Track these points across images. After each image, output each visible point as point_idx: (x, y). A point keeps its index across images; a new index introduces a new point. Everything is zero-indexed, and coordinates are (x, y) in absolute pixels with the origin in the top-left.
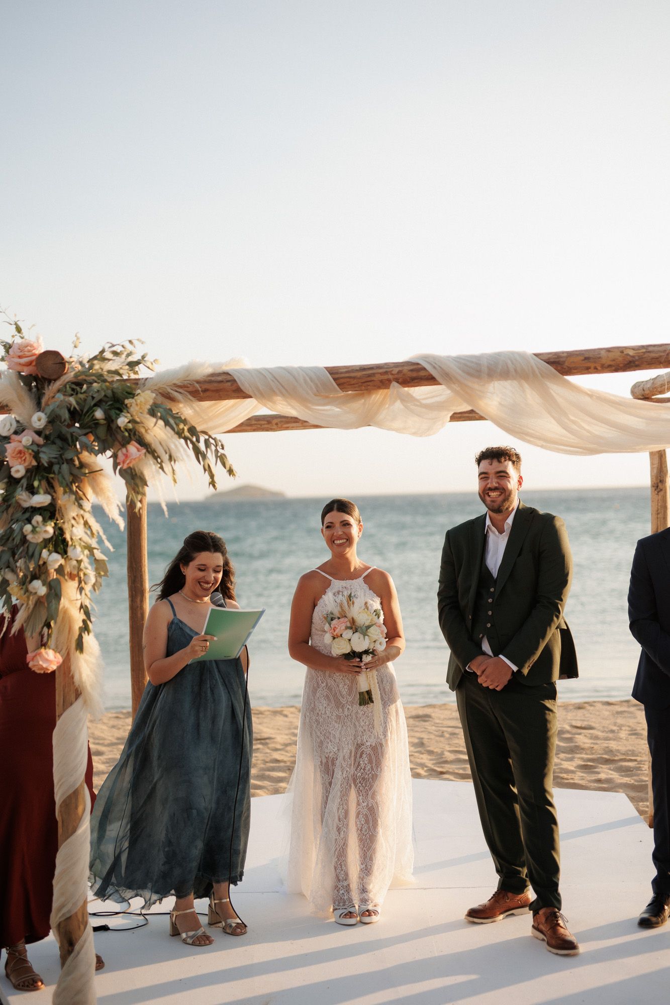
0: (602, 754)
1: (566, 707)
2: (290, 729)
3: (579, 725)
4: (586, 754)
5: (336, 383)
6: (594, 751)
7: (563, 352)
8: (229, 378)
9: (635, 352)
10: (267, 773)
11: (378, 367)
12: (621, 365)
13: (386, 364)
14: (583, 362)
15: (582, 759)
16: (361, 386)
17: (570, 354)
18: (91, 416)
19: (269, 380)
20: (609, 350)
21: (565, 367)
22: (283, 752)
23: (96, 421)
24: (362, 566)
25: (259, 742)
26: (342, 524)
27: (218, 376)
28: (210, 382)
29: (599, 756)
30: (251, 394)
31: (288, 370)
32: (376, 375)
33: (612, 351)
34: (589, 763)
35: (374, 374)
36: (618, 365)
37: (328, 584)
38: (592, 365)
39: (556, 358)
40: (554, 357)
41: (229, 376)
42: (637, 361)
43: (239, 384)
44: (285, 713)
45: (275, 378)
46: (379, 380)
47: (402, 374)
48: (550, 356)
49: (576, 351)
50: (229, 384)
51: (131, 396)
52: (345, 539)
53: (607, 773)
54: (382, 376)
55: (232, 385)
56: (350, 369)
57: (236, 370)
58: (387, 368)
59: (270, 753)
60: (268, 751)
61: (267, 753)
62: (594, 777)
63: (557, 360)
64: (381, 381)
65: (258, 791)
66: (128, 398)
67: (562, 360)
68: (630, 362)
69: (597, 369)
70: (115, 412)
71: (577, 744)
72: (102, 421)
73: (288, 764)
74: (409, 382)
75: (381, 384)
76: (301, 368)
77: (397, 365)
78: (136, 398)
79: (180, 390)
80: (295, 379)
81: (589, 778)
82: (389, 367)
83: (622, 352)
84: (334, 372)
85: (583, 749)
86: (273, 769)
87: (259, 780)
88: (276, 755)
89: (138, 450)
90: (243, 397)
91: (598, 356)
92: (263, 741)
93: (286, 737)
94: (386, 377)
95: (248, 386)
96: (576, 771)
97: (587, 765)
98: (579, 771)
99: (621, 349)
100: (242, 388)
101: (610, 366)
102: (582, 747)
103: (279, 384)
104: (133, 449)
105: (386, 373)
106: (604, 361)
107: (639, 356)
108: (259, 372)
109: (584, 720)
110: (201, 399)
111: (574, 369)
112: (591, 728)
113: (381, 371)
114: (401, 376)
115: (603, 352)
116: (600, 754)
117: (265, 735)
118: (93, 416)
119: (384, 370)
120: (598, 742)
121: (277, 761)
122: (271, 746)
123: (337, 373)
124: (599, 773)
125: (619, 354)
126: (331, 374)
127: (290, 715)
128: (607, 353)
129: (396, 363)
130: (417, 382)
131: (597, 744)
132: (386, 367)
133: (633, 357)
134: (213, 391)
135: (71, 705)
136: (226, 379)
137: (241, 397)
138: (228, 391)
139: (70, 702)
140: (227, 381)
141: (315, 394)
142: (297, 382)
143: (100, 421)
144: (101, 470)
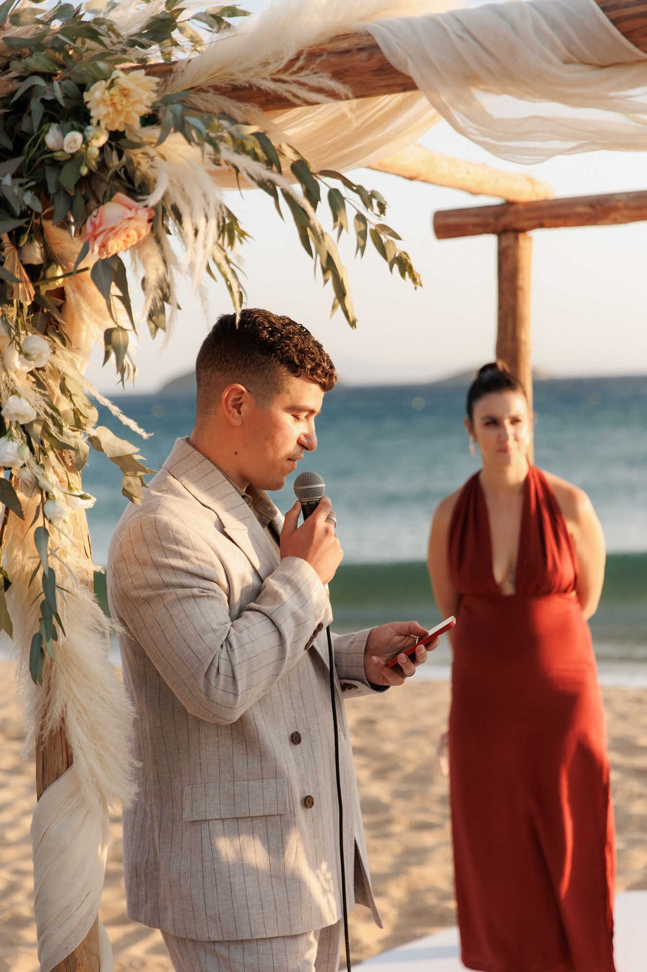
5: (619, 29)
8: (364, 42)
18: (36, 145)
19: (454, 38)
23: (50, 155)
27: (343, 39)
30: (416, 78)
41: (366, 39)
43: (387, 53)
45: (467, 30)
50: (364, 55)
55: (370, 58)
57: (380, 24)
72: (60, 154)
90: (399, 85)
95: (404, 56)
100: (393, 62)
103: (480, 49)
108: (434, 23)
118: (43, 143)
123: (615, 7)
126: (603, 8)
135: (57, 777)
136: (359, 44)
137: (395, 85)
138: (362, 74)
139: (56, 771)
140: (360, 50)
141: (567, 62)
142: (517, 33)
143: (55, 154)
144: (88, 269)
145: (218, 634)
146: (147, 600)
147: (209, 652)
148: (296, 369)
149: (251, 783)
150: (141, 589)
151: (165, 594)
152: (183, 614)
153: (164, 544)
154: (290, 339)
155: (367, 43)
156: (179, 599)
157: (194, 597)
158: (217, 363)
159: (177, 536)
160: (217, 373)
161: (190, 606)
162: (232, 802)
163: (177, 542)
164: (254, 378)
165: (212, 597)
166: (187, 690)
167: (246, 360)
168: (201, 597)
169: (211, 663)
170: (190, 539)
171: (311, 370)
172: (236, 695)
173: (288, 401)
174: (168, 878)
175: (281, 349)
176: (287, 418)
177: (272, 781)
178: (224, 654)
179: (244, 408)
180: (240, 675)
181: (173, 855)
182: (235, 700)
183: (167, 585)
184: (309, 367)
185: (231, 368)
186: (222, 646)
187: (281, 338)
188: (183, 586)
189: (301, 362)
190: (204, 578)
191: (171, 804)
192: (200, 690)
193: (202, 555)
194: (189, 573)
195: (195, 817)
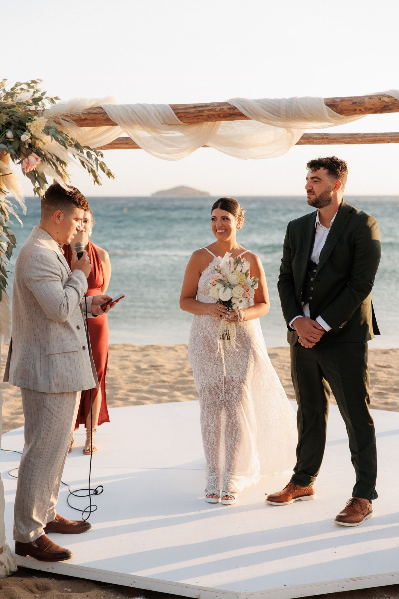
0: (394, 385)
1: (376, 352)
2: (177, 360)
3: (381, 365)
4: (382, 385)
5: (177, 116)
6: (388, 383)
7: (338, 98)
8: (101, 111)
9: (389, 99)
10: (155, 389)
11: (207, 105)
12: (379, 109)
13: (212, 103)
14: (352, 105)
15: (378, 388)
16: (194, 119)
17: (343, 100)
18: (4, 136)
19: (130, 113)
20: (370, 97)
21: (339, 109)
22: (169, 376)
23: (8, 139)
24: (238, 248)
25: (153, 368)
26: (223, 218)
27: (95, 109)
28: (89, 113)
29: (391, 387)
30: (117, 122)
31: (143, 106)
32: (204, 111)
33: (373, 98)
34: (383, 391)
35: (203, 111)
36: (377, 108)
37: (211, 259)
38: (358, 108)
39: (332, 102)
40: (331, 101)
41: (101, 110)
42: (390, 105)
43: (109, 115)
44: (176, 349)
45: (134, 111)
46: (206, 115)
47: (223, 111)
48: (328, 100)
49: (347, 97)
50: (101, 115)
51: (31, 121)
52: (224, 230)
53: (394, 399)
54: (209, 112)
55: (103, 116)
56: (186, 107)
57: (106, 106)
58: (212, 107)
59: (160, 376)
60: (159, 374)
61: (157, 376)
62: (384, 401)
63: (333, 104)
64: (208, 116)
65: (146, 401)
66: (28, 122)
67: (336, 103)
68: (385, 106)
69: (361, 111)
70: (20, 132)
71: (377, 378)
72: (11, 139)
73: (171, 384)
74: (227, 117)
75: (208, 118)
76: (153, 105)
77: (219, 104)
78: (33, 122)
79: (67, 119)
80: (148, 113)
81: (380, 402)
82: (214, 106)
83: (380, 99)
84: (175, 108)
85: (381, 381)
86: (160, 387)
87: (149, 394)
88: (164, 378)
89: (37, 159)
90: (111, 124)
91: (363, 101)
92: (156, 368)
93: (173, 365)
94: (211, 113)
95: (114, 116)
96: (372, 396)
97: (381, 393)
98: (374, 397)
99: (379, 97)
100: (111, 118)
101: (371, 109)
102: (380, 380)
103: (137, 117)
104: (32, 158)
105: (212, 110)
106: (366, 105)
107: (392, 102)
108: (123, 107)
109: (386, 362)
110: (82, 125)
111: (346, 111)
112: (389, 367)
113: (207, 108)
114: (222, 113)
115: (366, 99)
116: (392, 385)
117: (159, 364)
118: (6, 135)
119: (210, 108)
120: (393, 377)
121: (164, 381)
122: (161, 371)
123: (177, 109)
124: (388, 398)
125: (378, 100)
126: (173, 110)
127: (179, 351)
128: (369, 99)
129: (219, 103)
130: (233, 117)
131: (391, 378)
132: (211, 105)
133: (387, 103)
134: (90, 120)
136: (100, 112)
137: (110, 124)
138: (101, 120)
140: (100, 113)
141: (163, 124)
142: (149, 115)
143: (10, 139)
144: (11, 174)
145: (63, 293)
146: (39, 281)
147: (61, 298)
148: (78, 205)
149: (68, 341)
150: (36, 277)
151: (45, 279)
152: (51, 286)
153: (44, 262)
154: (76, 195)
155: (102, 111)
156: (50, 281)
157: (54, 280)
158: (51, 203)
159: (49, 260)
160: (51, 206)
161: (53, 283)
162: (62, 348)
163: (49, 262)
164: (64, 208)
165: (59, 281)
166: (51, 311)
167: (62, 202)
168: (56, 280)
169: (62, 302)
170: (52, 261)
171: (82, 205)
172: (68, 313)
173: (75, 216)
175: (73, 198)
176: (74, 221)
177: (74, 341)
178: (65, 300)
179: (61, 218)
180: (70, 307)
182: (67, 315)
183: (45, 276)
184: (82, 204)
185: (56, 205)
186: (64, 297)
187: (73, 195)
188: (50, 277)
189: (79, 203)
190: (56, 274)
191: (40, 349)
192: (57, 311)
193: (55, 267)
194: (52, 272)
195: (50, 353)
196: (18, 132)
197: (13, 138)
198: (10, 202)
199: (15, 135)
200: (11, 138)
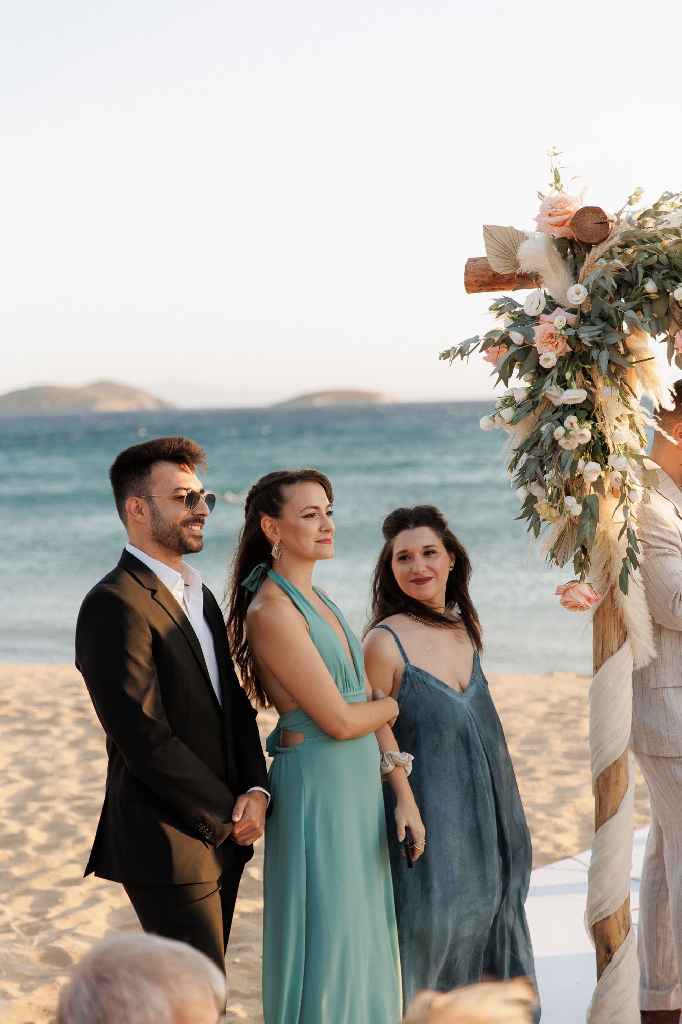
18: (640, 290)
23: (647, 296)
70: (671, 283)
72: (654, 295)
118: (643, 288)
135: (612, 654)
139: (611, 651)
143: (651, 295)
144: (653, 358)
147: (675, 587)
151: (649, 552)
152: (659, 564)
156: (657, 556)
157: (665, 554)
161: (663, 559)
162: (680, 677)
163: (656, 520)
165: (675, 555)
166: (660, 609)
168: (669, 555)
169: (677, 594)
170: (663, 519)
174: (642, 721)
181: (644, 708)
185: (677, 414)
188: (659, 548)
190: (671, 543)
191: (641, 679)
192: (669, 609)
193: (669, 529)
194: (662, 539)
195: (658, 686)
196: (668, 283)
197: (656, 293)
198: (648, 411)
199: (661, 289)
200: (654, 293)
